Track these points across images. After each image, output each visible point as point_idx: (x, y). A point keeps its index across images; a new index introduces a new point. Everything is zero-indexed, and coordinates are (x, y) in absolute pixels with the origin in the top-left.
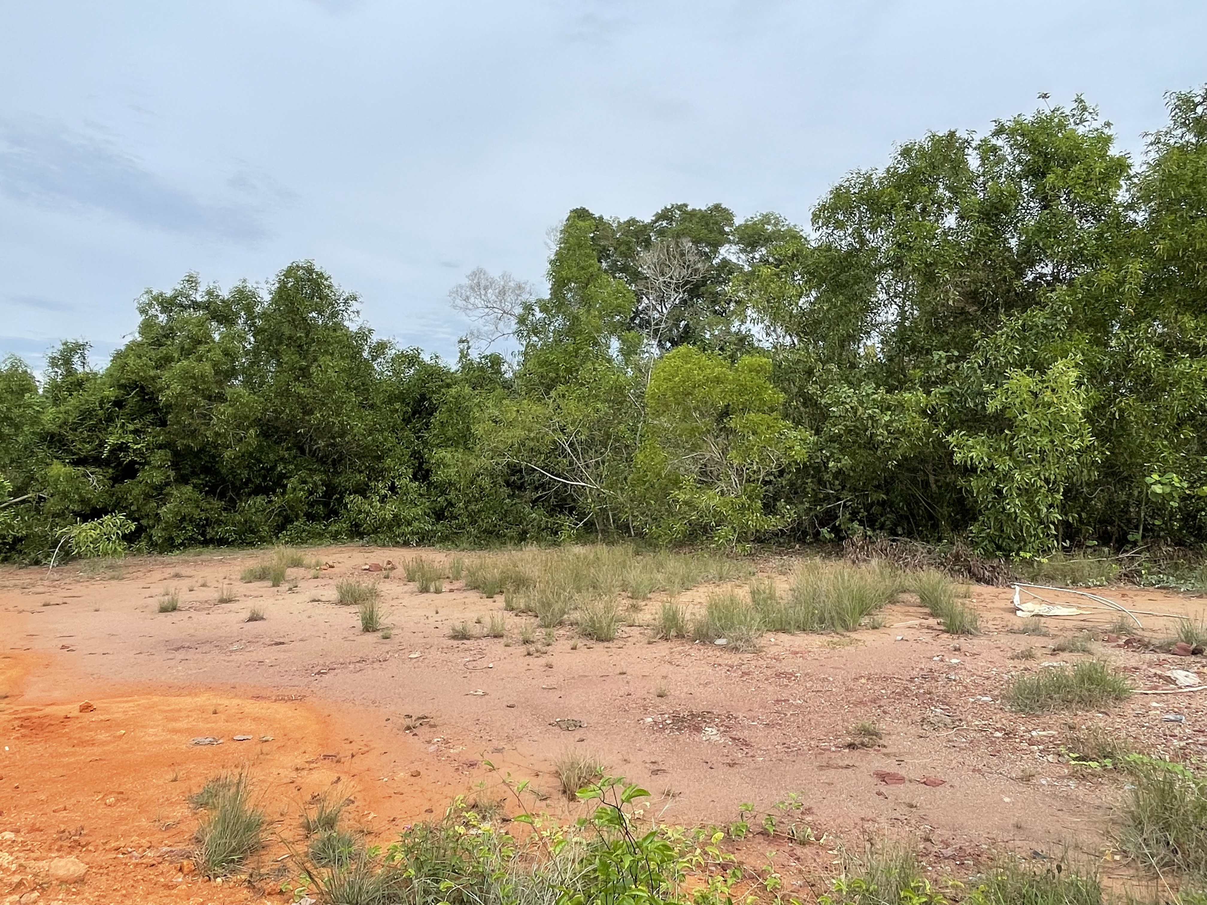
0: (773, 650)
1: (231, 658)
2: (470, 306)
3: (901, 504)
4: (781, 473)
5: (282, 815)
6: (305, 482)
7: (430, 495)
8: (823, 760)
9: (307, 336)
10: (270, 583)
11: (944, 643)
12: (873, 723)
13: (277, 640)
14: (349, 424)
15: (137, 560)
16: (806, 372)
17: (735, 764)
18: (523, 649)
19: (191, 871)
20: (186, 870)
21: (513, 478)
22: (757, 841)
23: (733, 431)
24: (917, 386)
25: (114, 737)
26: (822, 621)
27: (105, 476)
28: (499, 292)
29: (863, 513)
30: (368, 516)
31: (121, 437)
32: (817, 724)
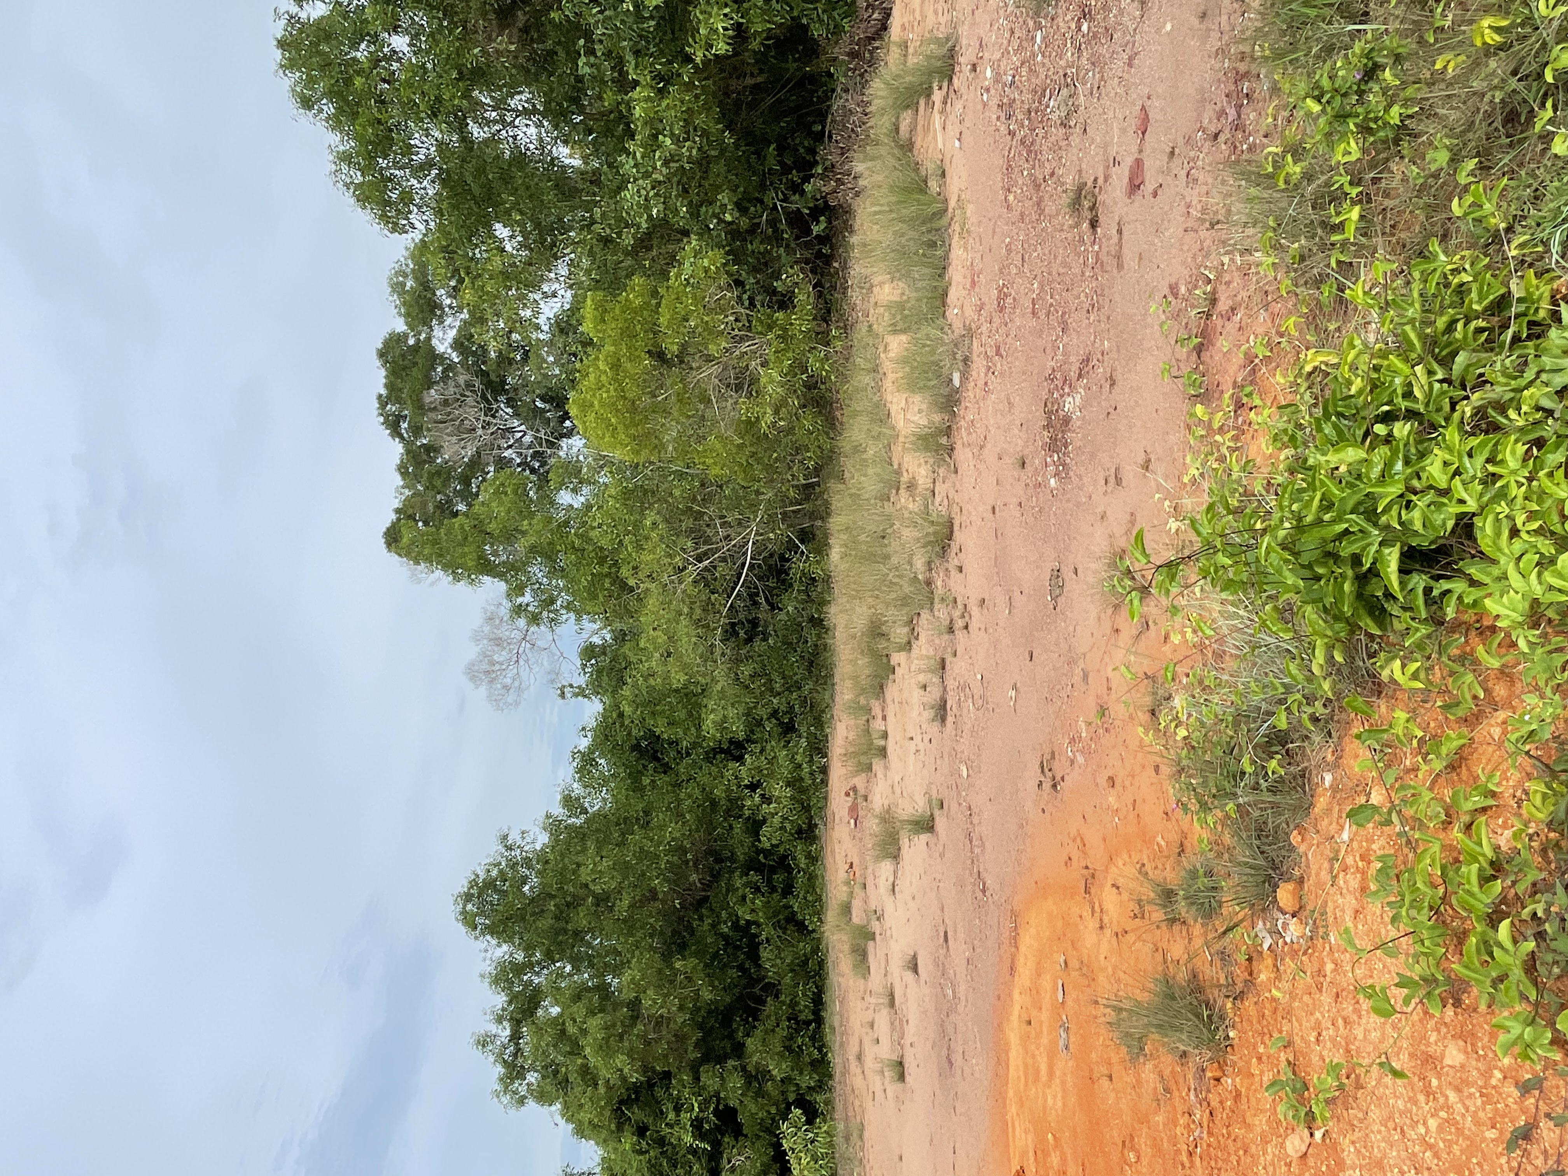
0: (970, 312)
1: (963, 998)
2: (517, 684)
3: (782, 124)
4: (739, 283)
5: (1157, 950)
6: (744, 898)
7: (762, 739)
8: (1110, 262)
9: (553, 897)
10: (871, 944)
11: (965, 84)
12: (1065, 191)
13: (942, 939)
14: (669, 843)
15: (839, 1106)
16: (605, 245)
17: (1111, 376)
18: (960, 634)
19: (1220, 1067)
20: (1218, 1074)
21: (742, 633)
22: (1208, 360)
23: (684, 347)
24: (626, 98)
25: (1056, 1147)
26: (933, 245)
27: (733, 1147)
28: (498, 645)
29: (795, 176)
30: (787, 818)
31: (684, 1128)
32: (1064, 264)
